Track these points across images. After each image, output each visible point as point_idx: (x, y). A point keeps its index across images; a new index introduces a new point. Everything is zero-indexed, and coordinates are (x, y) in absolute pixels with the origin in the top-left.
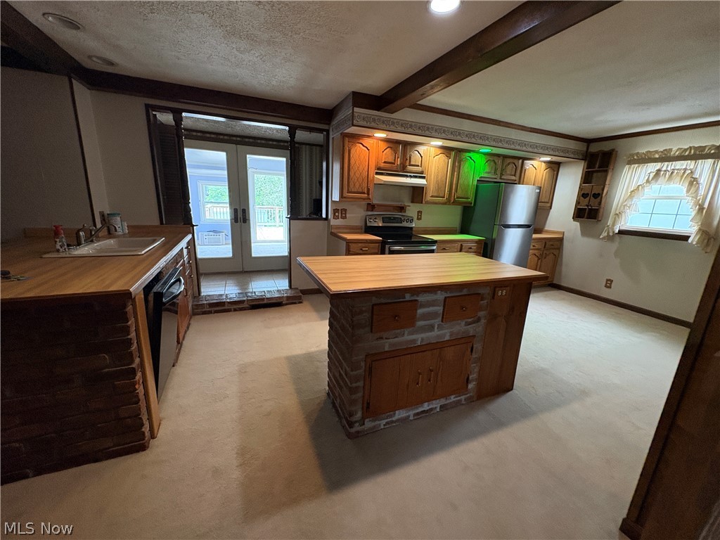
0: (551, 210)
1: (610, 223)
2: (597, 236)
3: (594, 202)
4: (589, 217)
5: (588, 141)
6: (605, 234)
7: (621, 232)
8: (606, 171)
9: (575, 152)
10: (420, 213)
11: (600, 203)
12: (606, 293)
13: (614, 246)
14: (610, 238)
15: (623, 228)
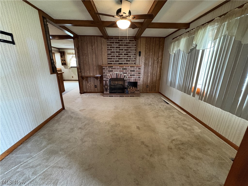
0: (56, 64)
1: (69, 66)
2: (67, 68)
3: (64, 62)
4: (65, 65)
5: (59, 49)
6: (69, 68)
7: (71, 67)
8: (64, 55)
9: (57, 51)
11: (66, 62)
12: (73, 79)
13: (71, 70)
14: (70, 68)
15: (71, 66)
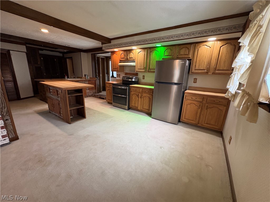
10: (144, 76)
